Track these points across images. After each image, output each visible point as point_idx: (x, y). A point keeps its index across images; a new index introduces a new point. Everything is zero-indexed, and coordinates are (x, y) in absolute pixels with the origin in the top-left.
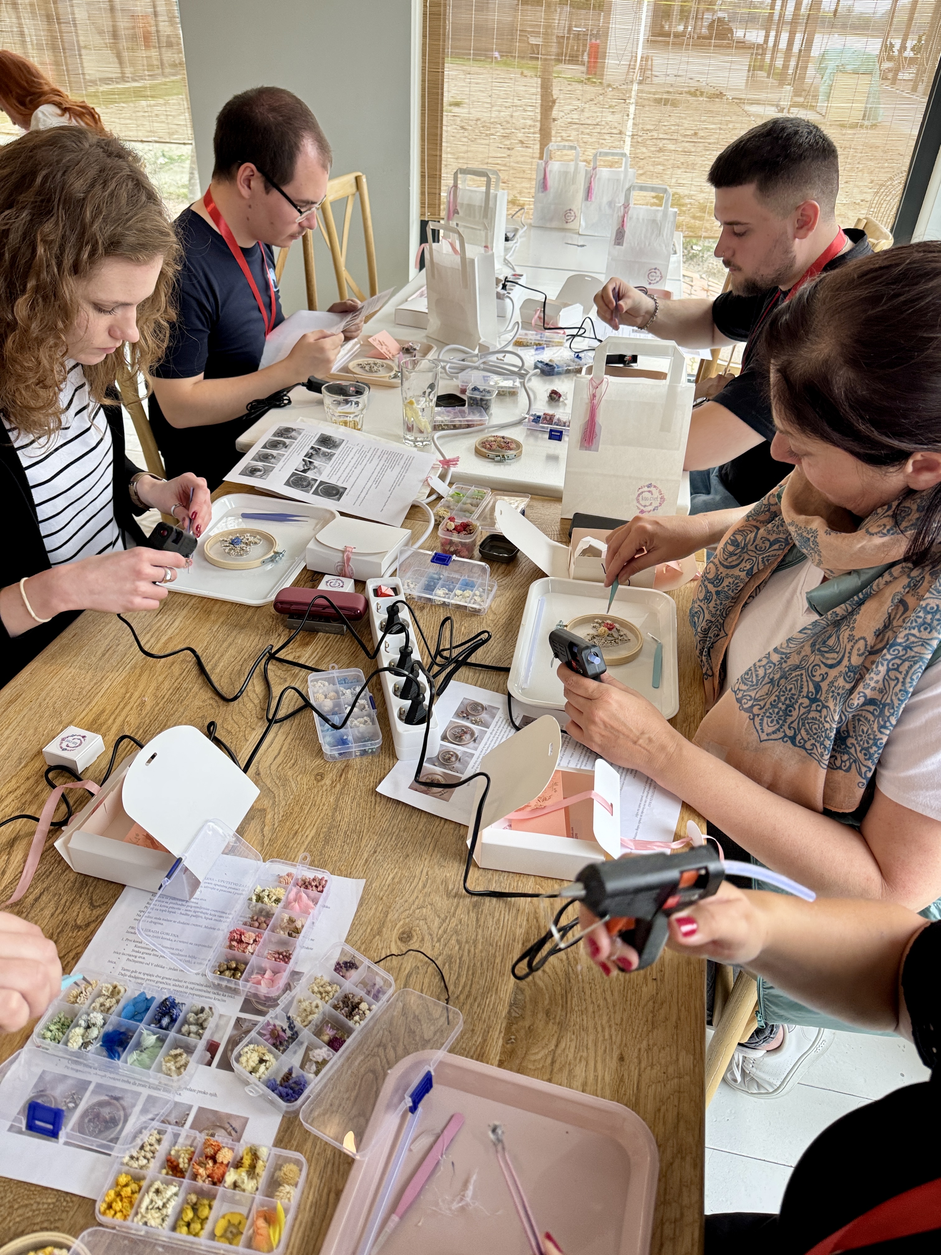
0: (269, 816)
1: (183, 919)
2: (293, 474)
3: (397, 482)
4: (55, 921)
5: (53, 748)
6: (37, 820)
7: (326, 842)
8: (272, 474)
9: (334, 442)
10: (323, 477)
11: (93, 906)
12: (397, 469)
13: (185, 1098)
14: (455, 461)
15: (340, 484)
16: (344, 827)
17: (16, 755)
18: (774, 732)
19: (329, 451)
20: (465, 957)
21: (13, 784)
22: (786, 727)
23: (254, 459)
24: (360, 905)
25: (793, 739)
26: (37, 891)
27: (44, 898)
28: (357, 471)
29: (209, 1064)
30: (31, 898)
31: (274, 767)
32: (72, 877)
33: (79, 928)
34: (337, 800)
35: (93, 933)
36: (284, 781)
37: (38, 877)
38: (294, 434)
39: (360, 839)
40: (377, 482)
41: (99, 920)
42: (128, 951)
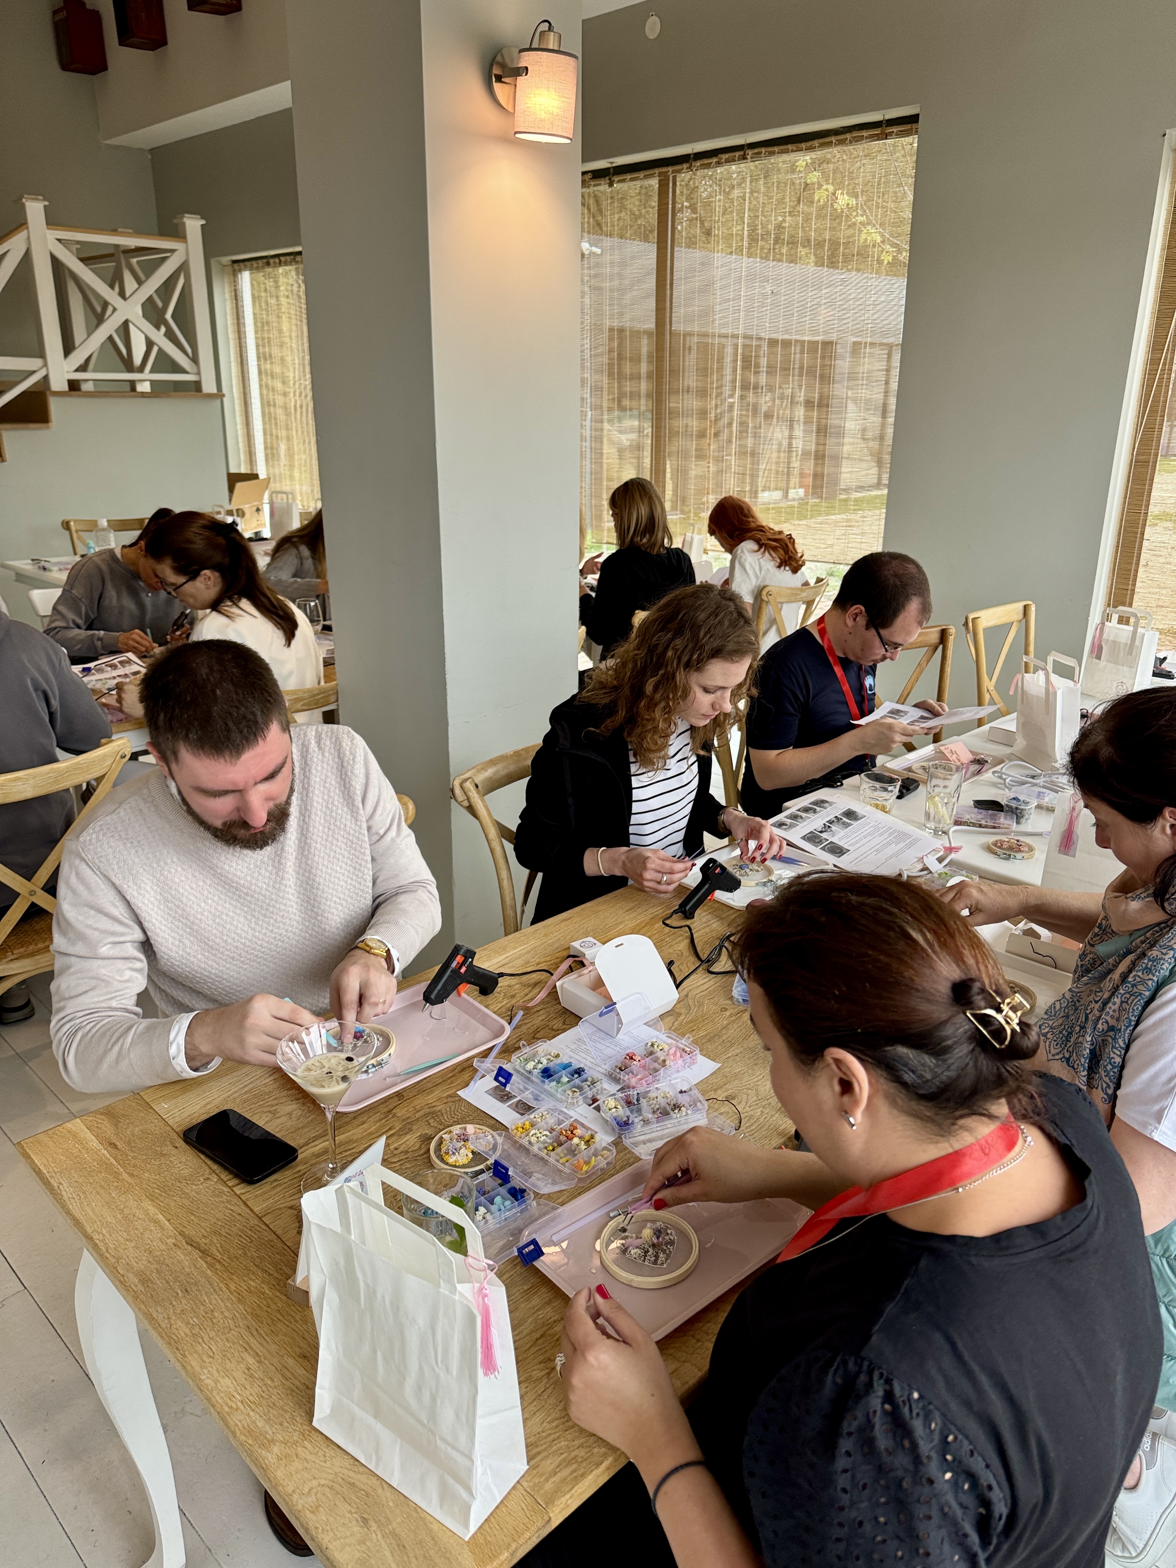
0: (682, 1018)
1: (608, 1044)
2: (812, 832)
3: (896, 855)
4: (543, 1023)
5: (576, 944)
6: (552, 974)
7: (709, 1041)
8: (794, 829)
9: (857, 816)
10: (835, 840)
11: (564, 1023)
12: (902, 845)
13: (571, 1113)
14: (957, 849)
15: (846, 846)
16: (724, 1037)
17: (556, 946)
18: (1058, 1054)
19: (849, 821)
20: (762, 1120)
21: (548, 959)
22: (1065, 1051)
23: (787, 817)
24: (712, 1075)
25: (1068, 1060)
26: (540, 1008)
27: (542, 1012)
28: (865, 841)
29: (590, 1105)
30: (536, 1009)
31: (698, 996)
32: (560, 1008)
33: (553, 1030)
34: (728, 1024)
35: (558, 1035)
36: (701, 1005)
37: (542, 1002)
38: (826, 805)
39: (731, 1046)
40: (878, 851)
41: (564, 1030)
42: (573, 1047)
